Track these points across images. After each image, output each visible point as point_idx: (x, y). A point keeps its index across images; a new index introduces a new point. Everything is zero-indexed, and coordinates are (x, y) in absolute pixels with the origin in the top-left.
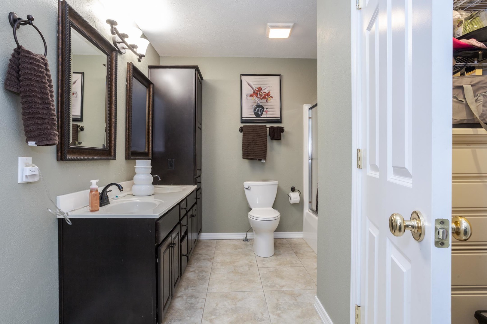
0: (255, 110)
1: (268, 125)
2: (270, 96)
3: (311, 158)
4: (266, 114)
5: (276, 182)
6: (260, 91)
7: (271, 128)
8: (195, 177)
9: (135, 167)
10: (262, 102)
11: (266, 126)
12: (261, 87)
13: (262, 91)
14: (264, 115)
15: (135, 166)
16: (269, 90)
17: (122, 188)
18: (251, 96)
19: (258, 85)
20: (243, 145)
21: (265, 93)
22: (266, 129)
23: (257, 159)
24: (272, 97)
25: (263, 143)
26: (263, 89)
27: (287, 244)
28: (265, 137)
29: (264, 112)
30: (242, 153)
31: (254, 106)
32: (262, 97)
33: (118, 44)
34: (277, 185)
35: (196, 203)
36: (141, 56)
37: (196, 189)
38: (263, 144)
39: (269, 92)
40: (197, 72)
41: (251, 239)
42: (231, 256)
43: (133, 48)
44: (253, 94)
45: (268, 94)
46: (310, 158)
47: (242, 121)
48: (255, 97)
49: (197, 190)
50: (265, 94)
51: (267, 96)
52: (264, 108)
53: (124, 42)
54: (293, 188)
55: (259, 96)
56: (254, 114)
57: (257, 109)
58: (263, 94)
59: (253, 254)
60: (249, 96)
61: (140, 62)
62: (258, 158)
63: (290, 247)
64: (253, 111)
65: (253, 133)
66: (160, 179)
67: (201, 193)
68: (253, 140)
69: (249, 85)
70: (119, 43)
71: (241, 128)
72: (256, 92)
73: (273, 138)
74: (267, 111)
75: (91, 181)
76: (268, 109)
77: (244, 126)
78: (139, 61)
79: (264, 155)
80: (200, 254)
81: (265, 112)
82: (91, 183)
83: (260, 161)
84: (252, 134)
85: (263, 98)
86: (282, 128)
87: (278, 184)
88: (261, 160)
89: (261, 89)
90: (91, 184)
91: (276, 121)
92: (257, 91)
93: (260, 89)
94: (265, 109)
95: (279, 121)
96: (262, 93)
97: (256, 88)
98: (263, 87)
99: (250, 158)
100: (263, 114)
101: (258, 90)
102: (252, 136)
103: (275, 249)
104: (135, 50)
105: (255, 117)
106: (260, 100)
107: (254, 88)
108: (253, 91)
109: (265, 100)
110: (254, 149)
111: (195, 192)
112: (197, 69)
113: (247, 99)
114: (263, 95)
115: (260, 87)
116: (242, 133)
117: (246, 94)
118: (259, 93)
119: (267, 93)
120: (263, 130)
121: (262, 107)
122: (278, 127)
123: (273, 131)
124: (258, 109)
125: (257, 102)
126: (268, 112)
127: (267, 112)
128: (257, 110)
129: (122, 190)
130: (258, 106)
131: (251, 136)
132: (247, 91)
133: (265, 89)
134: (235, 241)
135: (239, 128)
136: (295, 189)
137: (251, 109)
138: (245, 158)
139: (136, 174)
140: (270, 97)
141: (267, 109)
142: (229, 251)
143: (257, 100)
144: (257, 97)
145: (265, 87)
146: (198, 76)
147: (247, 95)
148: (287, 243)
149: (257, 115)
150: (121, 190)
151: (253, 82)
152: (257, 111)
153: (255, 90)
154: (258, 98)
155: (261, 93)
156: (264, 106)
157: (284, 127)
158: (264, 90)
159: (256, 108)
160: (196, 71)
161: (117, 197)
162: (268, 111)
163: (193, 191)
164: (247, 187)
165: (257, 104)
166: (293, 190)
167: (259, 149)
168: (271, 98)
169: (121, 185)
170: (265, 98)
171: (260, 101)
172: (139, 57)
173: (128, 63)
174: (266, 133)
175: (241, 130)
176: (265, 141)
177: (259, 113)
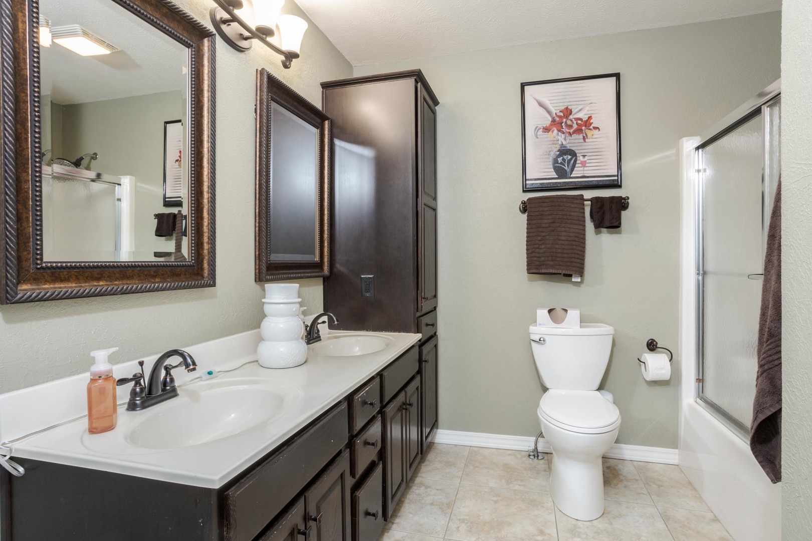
0: (555, 161)
1: (588, 194)
2: (593, 125)
3: (701, 272)
4: (582, 169)
5: (609, 329)
6: (567, 117)
7: (595, 201)
8: (418, 314)
9: (263, 300)
10: (573, 142)
11: (582, 196)
12: (569, 107)
13: (571, 117)
14: (577, 172)
15: (264, 298)
16: (590, 112)
17: (194, 364)
18: (547, 130)
19: (561, 104)
20: (527, 241)
21: (581, 119)
22: (584, 205)
23: (560, 274)
24: (595, 128)
25: (576, 237)
26: (574, 111)
27: (637, 480)
28: (581, 223)
29: (577, 165)
30: (526, 260)
31: (552, 153)
32: (571, 131)
33: (224, 27)
34: (612, 336)
35: (419, 372)
36: (290, 56)
37: (420, 341)
38: (577, 239)
39: (590, 118)
40: (419, 84)
41: (547, 453)
42: (496, 502)
43: (263, 34)
44: (551, 125)
45: (587, 123)
46: (698, 270)
47: (526, 190)
48: (556, 131)
49: (421, 344)
50: (579, 122)
51: (583, 128)
52: (578, 155)
53: (234, 19)
54: (651, 342)
55: (565, 129)
56: (553, 170)
57: (560, 160)
58: (575, 122)
59: (550, 504)
60: (541, 130)
61: (289, 68)
62: (564, 272)
63: (645, 491)
64: (551, 163)
65: (552, 214)
66: (337, 321)
67: (436, 346)
68: (553, 231)
69: (541, 105)
70: (225, 22)
71: (524, 203)
72: (557, 119)
73: (599, 225)
74: (586, 161)
75: (92, 354)
76: (586, 158)
77: (529, 199)
78: (286, 66)
79: (579, 265)
80: (427, 487)
81: (580, 165)
82: (94, 358)
83: (569, 278)
84: (550, 217)
85: (574, 132)
86: (624, 199)
87: (613, 332)
88: (571, 276)
89: (571, 112)
90: (93, 361)
91: (608, 183)
92: (559, 117)
93: (567, 112)
94: (580, 158)
95: (616, 185)
96: (571, 121)
97: (558, 111)
98: (575, 106)
99: (543, 271)
100: (575, 169)
101: (562, 114)
102: (550, 221)
103: (604, 493)
104: (269, 39)
105: (557, 176)
106: (568, 138)
107: (554, 111)
108: (550, 119)
109: (581, 136)
110: (554, 250)
111: (417, 349)
112: (418, 77)
113: (537, 138)
114: (575, 126)
115: (567, 108)
116: (525, 216)
117: (534, 127)
118: (566, 123)
119: (584, 120)
120: (576, 205)
121: (573, 154)
122: (613, 197)
123: (602, 207)
124: (564, 160)
125: (560, 143)
126: (587, 165)
127: (584, 164)
128: (559, 162)
129: (194, 369)
130: (564, 151)
131: (546, 221)
132: (536, 118)
133: (580, 110)
134: (510, 455)
135: (518, 204)
136: (656, 346)
137: (546, 160)
138: (532, 271)
139: (266, 316)
140: (590, 129)
141: (584, 156)
142: (492, 483)
143: (561, 138)
144: (559, 131)
145: (580, 107)
146: (422, 92)
147: (537, 129)
148: (638, 478)
149: (560, 172)
150: (192, 367)
151: (550, 98)
152: (561, 163)
153: (554, 115)
154: (564, 133)
155: (569, 122)
156: (576, 152)
157: (628, 198)
158: (576, 113)
159: (559, 156)
160: (416, 82)
161: (210, 373)
162: (588, 161)
163: (413, 346)
164: (537, 338)
165: (561, 147)
166: (652, 346)
167: (565, 251)
168: (596, 132)
169: (191, 357)
170: (579, 131)
171: (568, 141)
172: (286, 57)
173: (257, 70)
174: (584, 213)
175: (525, 207)
176: (582, 232)
177: (566, 168)
